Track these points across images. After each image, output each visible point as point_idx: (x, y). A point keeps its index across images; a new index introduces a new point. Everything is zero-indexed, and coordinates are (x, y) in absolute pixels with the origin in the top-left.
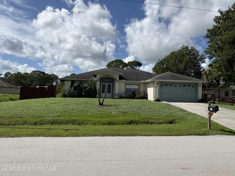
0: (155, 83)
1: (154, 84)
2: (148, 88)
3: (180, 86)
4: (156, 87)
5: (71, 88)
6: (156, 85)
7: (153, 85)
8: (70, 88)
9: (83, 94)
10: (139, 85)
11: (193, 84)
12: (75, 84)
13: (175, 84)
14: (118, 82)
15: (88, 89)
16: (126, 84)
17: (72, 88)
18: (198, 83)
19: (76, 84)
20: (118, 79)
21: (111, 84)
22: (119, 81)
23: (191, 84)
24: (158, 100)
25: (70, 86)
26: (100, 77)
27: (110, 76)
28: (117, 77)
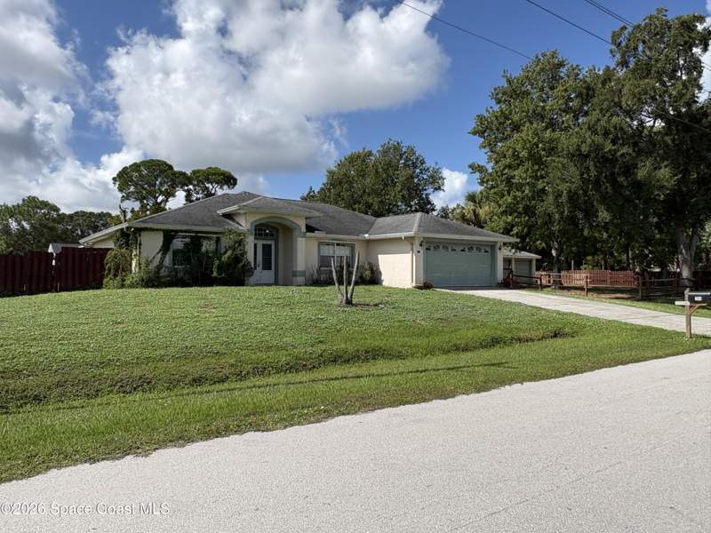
0: (417, 243)
1: (412, 244)
2: (380, 256)
3: (462, 250)
4: (419, 252)
5: (164, 255)
6: (417, 247)
7: (409, 247)
8: (159, 255)
9: (215, 274)
10: (352, 247)
11: (487, 246)
12: (175, 241)
13: (454, 244)
14: (304, 239)
15: (228, 258)
16: (320, 244)
17: (167, 256)
18: (496, 242)
19: (178, 244)
20: (304, 229)
21: (273, 243)
22: (308, 234)
23: (483, 245)
24: (427, 286)
25: (159, 247)
26: (255, 221)
27: (281, 218)
28: (299, 224)
